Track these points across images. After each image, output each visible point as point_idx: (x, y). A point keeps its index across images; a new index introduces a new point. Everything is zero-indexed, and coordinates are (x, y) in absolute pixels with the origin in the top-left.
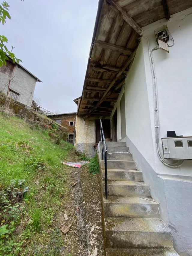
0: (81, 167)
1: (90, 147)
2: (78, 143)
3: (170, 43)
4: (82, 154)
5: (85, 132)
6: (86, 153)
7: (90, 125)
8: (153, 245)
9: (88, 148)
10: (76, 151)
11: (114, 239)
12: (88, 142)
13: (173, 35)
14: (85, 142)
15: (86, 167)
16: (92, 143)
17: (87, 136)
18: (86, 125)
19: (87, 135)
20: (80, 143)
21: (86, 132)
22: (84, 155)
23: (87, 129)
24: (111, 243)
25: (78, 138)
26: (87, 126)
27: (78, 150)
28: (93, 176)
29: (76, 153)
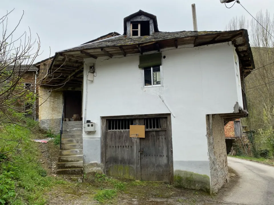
0: (48, 142)
1: (56, 123)
2: (41, 119)
3: (95, 74)
4: (48, 131)
5: (50, 106)
6: (52, 130)
7: (56, 98)
8: (75, 161)
9: (55, 124)
10: (40, 128)
11: (62, 159)
12: (54, 118)
13: (97, 70)
14: (52, 118)
15: (53, 142)
16: (59, 119)
17: (53, 111)
18: (51, 98)
19: (53, 109)
20: (45, 118)
21: (52, 106)
22: (50, 132)
23: (53, 102)
24: (60, 161)
25: (41, 113)
26: (53, 98)
27: (42, 128)
28: (57, 147)
29: (40, 130)
